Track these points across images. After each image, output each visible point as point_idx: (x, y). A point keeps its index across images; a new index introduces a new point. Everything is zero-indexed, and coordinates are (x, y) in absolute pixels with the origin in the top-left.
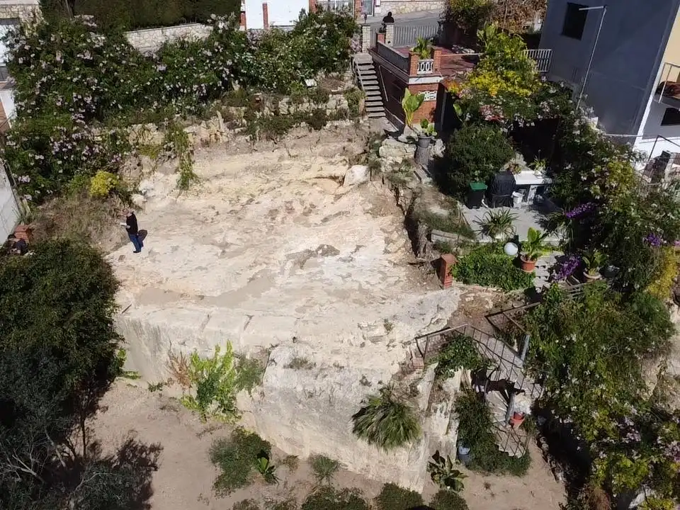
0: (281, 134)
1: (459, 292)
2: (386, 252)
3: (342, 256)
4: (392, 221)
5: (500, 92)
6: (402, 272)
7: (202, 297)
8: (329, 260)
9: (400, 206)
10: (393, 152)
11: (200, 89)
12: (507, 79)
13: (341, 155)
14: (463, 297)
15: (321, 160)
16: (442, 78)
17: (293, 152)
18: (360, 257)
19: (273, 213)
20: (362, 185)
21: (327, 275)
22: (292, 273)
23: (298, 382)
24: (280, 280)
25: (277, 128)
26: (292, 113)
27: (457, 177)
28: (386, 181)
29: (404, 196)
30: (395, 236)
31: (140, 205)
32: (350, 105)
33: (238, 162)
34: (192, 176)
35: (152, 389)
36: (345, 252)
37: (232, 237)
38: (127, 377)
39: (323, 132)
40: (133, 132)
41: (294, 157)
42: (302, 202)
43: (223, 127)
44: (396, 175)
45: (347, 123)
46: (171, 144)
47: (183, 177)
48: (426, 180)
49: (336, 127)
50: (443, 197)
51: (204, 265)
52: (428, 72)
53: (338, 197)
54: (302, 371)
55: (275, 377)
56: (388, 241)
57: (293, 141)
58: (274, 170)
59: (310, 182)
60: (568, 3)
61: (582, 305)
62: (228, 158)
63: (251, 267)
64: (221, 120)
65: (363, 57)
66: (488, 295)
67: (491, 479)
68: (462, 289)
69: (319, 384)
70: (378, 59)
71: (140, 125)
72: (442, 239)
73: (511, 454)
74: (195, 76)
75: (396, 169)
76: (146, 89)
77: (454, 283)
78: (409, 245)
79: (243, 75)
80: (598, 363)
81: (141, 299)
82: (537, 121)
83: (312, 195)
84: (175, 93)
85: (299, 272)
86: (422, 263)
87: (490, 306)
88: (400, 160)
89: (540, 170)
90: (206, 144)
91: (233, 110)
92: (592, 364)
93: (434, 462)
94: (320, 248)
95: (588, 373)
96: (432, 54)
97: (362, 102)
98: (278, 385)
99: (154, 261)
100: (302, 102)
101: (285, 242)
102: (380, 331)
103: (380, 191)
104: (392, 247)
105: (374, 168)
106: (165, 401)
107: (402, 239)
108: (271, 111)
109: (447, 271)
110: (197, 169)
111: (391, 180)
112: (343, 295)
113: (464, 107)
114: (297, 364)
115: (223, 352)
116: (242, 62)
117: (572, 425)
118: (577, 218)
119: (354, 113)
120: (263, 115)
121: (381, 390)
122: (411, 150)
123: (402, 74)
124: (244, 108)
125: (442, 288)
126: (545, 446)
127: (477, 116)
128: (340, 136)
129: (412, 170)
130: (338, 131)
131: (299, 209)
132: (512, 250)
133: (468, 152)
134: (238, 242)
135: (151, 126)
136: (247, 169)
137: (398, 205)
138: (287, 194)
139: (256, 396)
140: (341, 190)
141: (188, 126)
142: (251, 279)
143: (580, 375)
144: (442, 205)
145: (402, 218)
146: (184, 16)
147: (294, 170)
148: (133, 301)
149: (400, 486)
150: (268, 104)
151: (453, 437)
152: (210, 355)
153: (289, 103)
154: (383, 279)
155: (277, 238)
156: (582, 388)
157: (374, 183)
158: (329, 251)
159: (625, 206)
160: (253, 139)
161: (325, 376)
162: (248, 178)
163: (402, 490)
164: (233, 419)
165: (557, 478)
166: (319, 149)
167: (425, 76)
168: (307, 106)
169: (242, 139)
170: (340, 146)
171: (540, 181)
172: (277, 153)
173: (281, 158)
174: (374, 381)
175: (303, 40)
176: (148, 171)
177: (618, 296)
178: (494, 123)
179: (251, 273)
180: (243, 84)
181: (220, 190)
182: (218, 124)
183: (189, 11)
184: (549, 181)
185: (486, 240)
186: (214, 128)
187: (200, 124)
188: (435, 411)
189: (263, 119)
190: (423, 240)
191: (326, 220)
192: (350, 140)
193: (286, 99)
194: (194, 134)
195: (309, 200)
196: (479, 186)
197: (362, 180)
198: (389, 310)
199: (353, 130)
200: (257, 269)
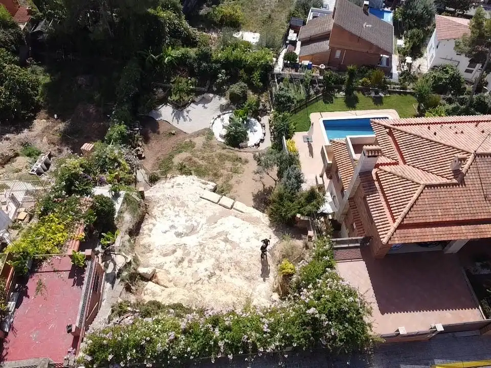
2: (154, 225)
8: (180, 230)
22: (198, 224)
24: (203, 221)
36: (172, 232)
42: (182, 267)
53: (161, 266)
56: (151, 230)
59: (172, 284)
83: (175, 272)
85: (195, 224)
94: (183, 237)
104: (151, 226)
107: (145, 227)
154: (164, 210)
158: (179, 235)
179: (216, 225)
200: (214, 226)
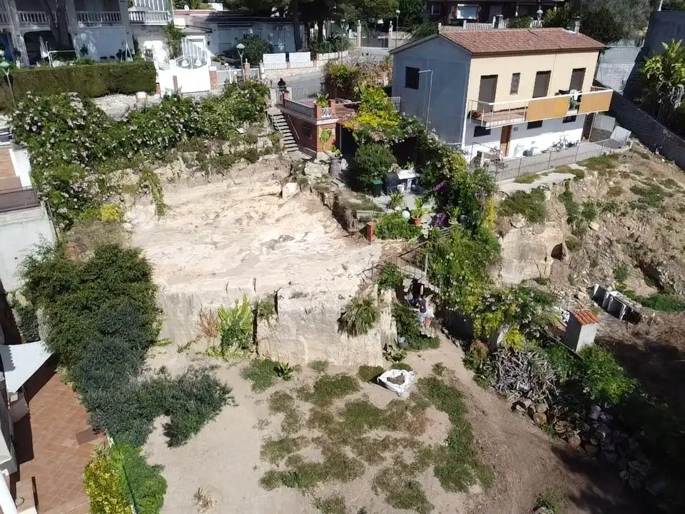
0: (227, 168)
1: (381, 245)
3: (298, 240)
4: (324, 215)
5: (379, 125)
6: (342, 242)
7: (214, 274)
8: (289, 243)
9: (327, 205)
10: (314, 171)
11: (164, 140)
12: (380, 117)
13: (273, 179)
14: (383, 248)
15: (258, 184)
16: (338, 119)
17: (237, 181)
18: (310, 238)
19: (239, 221)
20: (295, 196)
21: (292, 251)
22: (268, 253)
23: (300, 305)
24: (262, 258)
25: (224, 164)
26: (233, 152)
27: (364, 178)
28: (313, 190)
29: (329, 198)
30: (329, 223)
31: (130, 230)
32: (273, 144)
33: (198, 192)
34: (165, 206)
35: (180, 351)
36: (298, 237)
37: (217, 238)
38: (161, 345)
39: (257, 165)
40: (115, 177)
41: (239, 184)
42: (257, 213)
43: (183, 166)
44: (320, 185)
45: (273, 156)
46: (147, 183)
47: (158, 207)
48: (341, 185)
49: (266, 160)
50: (355, 194)
51: (206, 256)
52: (328, 116)
53: (280, 206)
54: (301, 298)
55: (285, 304)
56: (325, 227)
57: (236, 173)
58: (227, 194)
59: (257, 199)
60: (407, 67)
61: (451, 240)
62: (188, 189)
63: (239, 253)
64: (182, 162)
65: (273, 110)
66: (397, 245)
67: (421, 352)
68: (382, 243)
69: (314, 304)
70: (286, 111)
71: (120, 171)
72: (364, 215)
73: (429, 336)
74: (158, 131)
75: (319, 181)
76: (121, 144)
77: (377, 240)
78: (340, 226)
79: (191, 128)
80: (466, 272)
81: (170, 282)
82: (405, 139)
83: (262, 207)
84: (144, 144)
85: (272, 252)
86: (353, 234)
87: (400, 251)
88: (320, 176)
89: (412, 169)
90: (171, 181)
91: (187, 154)
92: (463, 272)
93: (385, 352)
94: (280, 238)
95: (461, 278)
96: (329, 105)
97: (282, 141)
98: (289, 309)
99: (169, 258)
100: (239, 144)
101: (256, 236)
102: (341, 271)
103: (311, 198)
104: (329, 230)
105: (303, 184)
106: (193, 356)
107: (334, 224)
108: (216, 153)
109: (372, 232)
110: (166, 200)
111: (317, 189)
112: (309, 258)
113: (359, 134)
114: (296, 295)
115: (241, 304)
116: (190, 120)
117: (459, 309)
118: (439, 191)
119: (277, 149)
120: (210, 156)
121: (352, 300)
122: (326, 168)
123: (311, 120)
124: (196, 152)
125: (370, 244)
126: (446, 331)
127: (369, 140)
128: (270, 167)
129: (330, 180)
130: (268, 163)
131: (256, 216)
132: (406, 215)
133: (369, 161)
134: (224, 240)
135: (128, 170)
136: (205, 196)
137: (324, 205)
138: (244, 209)
139: (273, 322)
140: (281, 201)
141: (157, 168)
142: (243, 260)
143: (457, 280)
144: (355, 197)
145: (330, 212)
146: (109, 89)
147: (241, 194)
148: (165, 283)
149: (369, 365)
150: (213, 148)
151: (394, 331)
152: (233, 306)
153: (230, 146)
154: (331, 247)
155: (251, 234)
156: (460, 288)
157: (305, 193)
158: (287, 238)
159: (464, 177)
160: (207, 173)
161: (316, 298)
162: (209, 202)
163: (371, 367)
164: (249, 353)
165: (457, 346)
166: (255, 177)
167: (327, 119)
168: (241, 148)
169: (198, 174)
170: (270, 173)
171: (413, 176)
172: (225, 183)
173: (229, 186)
174: (346, 296)
175: (232, 101)
176: (129, 205)
177: (469, 232)
178: (381, 142)
179: (241, 257)
180: (190, 135)
181: (190, 212)
182: (179, 165)
183: (113, 85)
184: (418, 175)
185: (390, 211)
186: (177, 169)
187: (166, 166)
188: (382, 312)
189: (212, 160)
190: (351, 219)
191: (277, 220)
192: (276, 169)
193: (227, 143)
194: (162, 174)
195: (261, 210)
196: (378, 182)
197: (295, 193)
198: (343, 260)
199: (278, 162)
200: (244, 254)
